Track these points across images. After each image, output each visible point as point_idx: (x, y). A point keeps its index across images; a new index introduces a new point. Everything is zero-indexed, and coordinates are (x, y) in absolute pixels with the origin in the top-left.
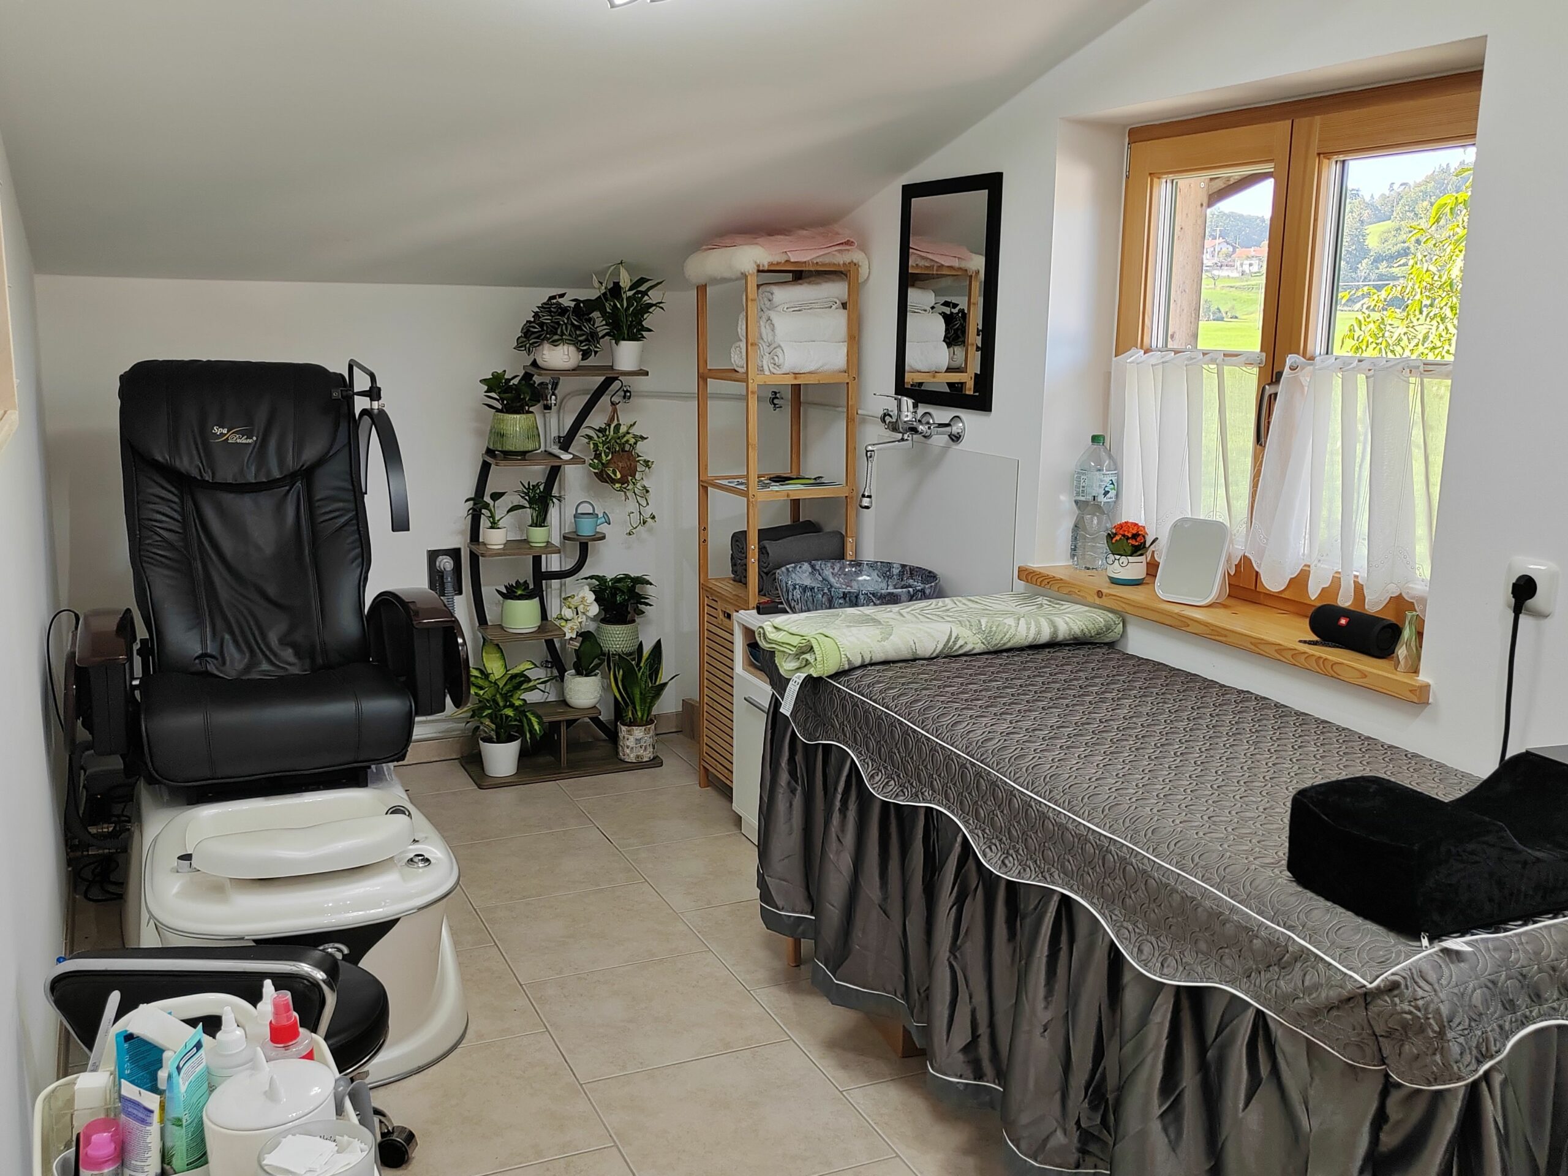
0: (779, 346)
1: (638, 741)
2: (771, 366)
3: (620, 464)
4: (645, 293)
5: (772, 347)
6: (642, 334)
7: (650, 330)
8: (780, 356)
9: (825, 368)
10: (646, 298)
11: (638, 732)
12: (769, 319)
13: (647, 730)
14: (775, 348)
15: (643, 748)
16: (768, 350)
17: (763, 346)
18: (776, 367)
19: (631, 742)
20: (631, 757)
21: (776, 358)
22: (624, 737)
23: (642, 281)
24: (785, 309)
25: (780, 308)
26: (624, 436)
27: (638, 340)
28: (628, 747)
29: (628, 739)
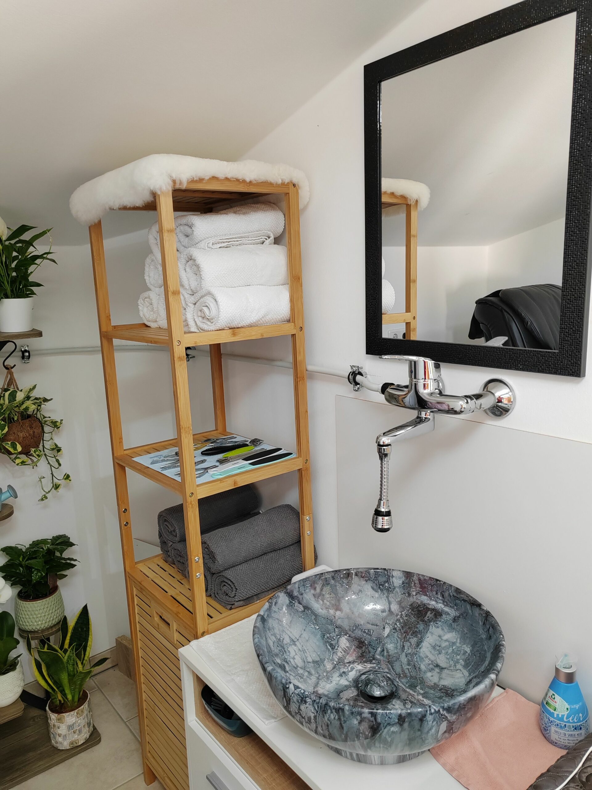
0: (209, 293)
1: (70, 727)
2: (199, 321)
3: (21, 435)
4: (29, 243)
5: (198, 295)
6: (31, 290)
7: (39, 285)
8: (212, 305)
9: (268, 318)
10: (31, 249)
11: (70, 718)
12: (190, 259)
13: (80, 712)
14: (202, 297)
15: (78, 732)
16: (192, 299)
17: (185, 294)
18: (205, 321)
19: (63, 729)
20: (65, 745)
21: (205, 309)
22: (54, 726)
23: (24, 229)
24: (210, 245)
25: (202, 245)
26: (23, 403)
27: (27, 296)
28: (60, 735)
29: (59, 728)
